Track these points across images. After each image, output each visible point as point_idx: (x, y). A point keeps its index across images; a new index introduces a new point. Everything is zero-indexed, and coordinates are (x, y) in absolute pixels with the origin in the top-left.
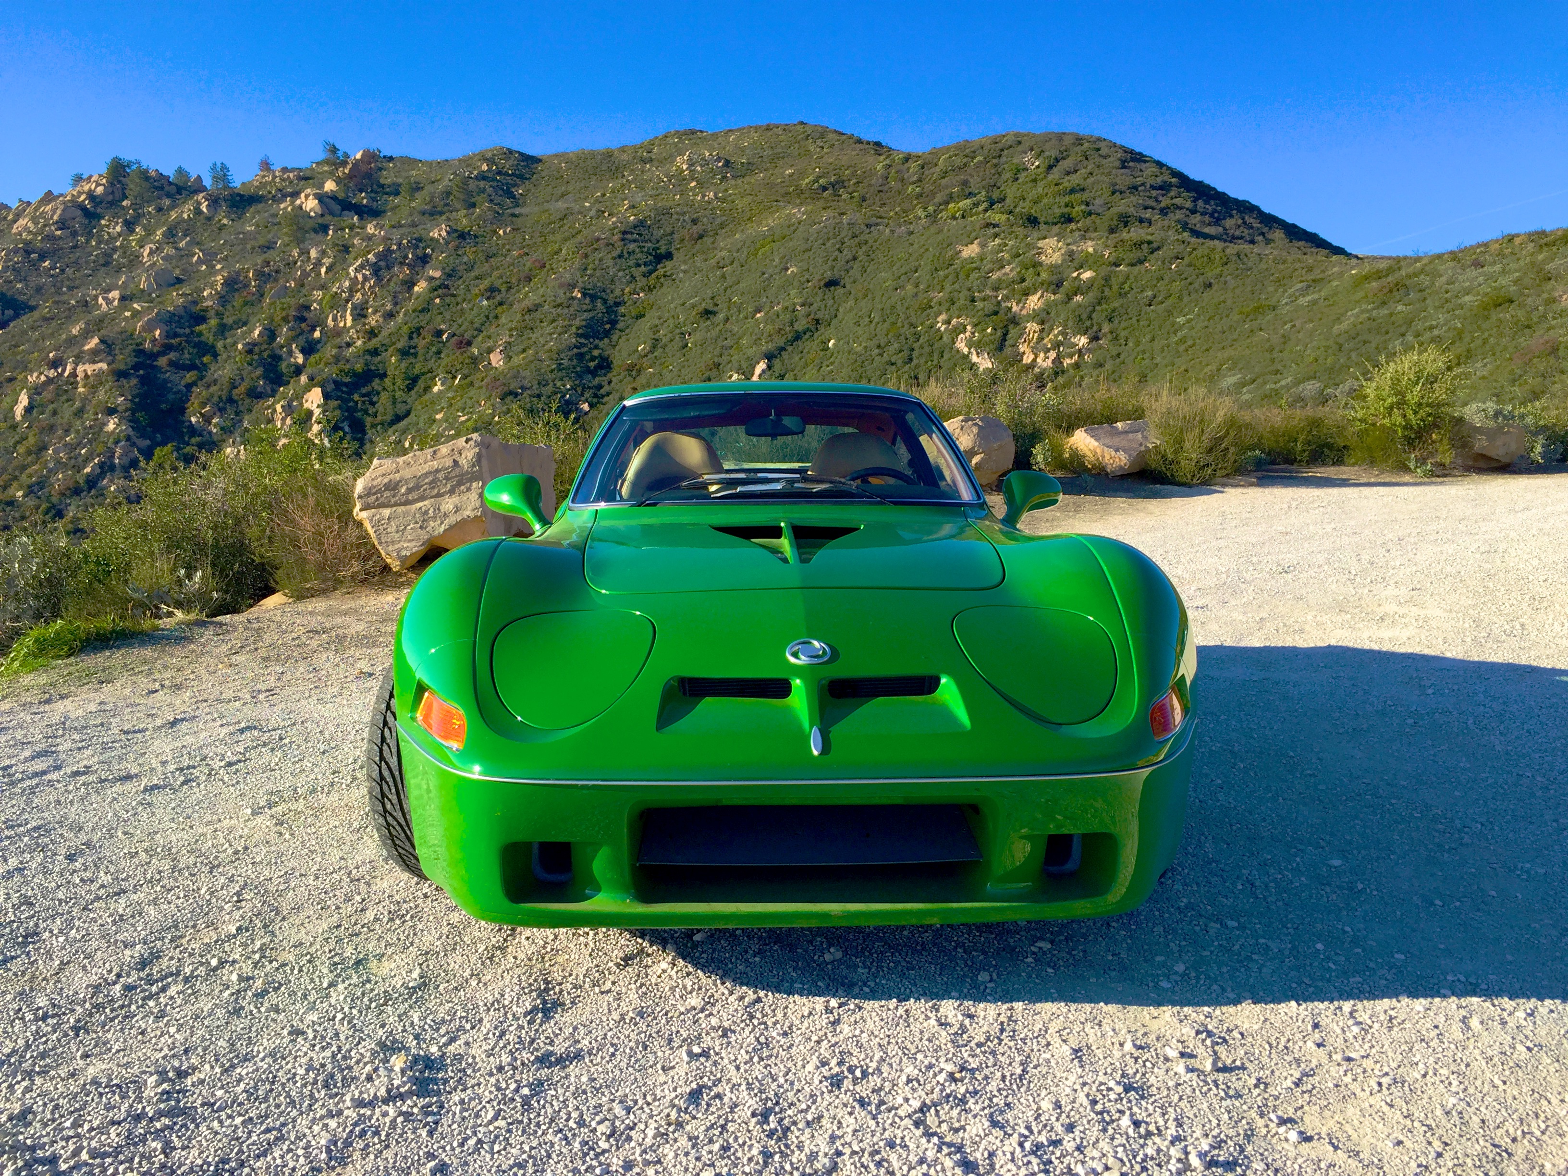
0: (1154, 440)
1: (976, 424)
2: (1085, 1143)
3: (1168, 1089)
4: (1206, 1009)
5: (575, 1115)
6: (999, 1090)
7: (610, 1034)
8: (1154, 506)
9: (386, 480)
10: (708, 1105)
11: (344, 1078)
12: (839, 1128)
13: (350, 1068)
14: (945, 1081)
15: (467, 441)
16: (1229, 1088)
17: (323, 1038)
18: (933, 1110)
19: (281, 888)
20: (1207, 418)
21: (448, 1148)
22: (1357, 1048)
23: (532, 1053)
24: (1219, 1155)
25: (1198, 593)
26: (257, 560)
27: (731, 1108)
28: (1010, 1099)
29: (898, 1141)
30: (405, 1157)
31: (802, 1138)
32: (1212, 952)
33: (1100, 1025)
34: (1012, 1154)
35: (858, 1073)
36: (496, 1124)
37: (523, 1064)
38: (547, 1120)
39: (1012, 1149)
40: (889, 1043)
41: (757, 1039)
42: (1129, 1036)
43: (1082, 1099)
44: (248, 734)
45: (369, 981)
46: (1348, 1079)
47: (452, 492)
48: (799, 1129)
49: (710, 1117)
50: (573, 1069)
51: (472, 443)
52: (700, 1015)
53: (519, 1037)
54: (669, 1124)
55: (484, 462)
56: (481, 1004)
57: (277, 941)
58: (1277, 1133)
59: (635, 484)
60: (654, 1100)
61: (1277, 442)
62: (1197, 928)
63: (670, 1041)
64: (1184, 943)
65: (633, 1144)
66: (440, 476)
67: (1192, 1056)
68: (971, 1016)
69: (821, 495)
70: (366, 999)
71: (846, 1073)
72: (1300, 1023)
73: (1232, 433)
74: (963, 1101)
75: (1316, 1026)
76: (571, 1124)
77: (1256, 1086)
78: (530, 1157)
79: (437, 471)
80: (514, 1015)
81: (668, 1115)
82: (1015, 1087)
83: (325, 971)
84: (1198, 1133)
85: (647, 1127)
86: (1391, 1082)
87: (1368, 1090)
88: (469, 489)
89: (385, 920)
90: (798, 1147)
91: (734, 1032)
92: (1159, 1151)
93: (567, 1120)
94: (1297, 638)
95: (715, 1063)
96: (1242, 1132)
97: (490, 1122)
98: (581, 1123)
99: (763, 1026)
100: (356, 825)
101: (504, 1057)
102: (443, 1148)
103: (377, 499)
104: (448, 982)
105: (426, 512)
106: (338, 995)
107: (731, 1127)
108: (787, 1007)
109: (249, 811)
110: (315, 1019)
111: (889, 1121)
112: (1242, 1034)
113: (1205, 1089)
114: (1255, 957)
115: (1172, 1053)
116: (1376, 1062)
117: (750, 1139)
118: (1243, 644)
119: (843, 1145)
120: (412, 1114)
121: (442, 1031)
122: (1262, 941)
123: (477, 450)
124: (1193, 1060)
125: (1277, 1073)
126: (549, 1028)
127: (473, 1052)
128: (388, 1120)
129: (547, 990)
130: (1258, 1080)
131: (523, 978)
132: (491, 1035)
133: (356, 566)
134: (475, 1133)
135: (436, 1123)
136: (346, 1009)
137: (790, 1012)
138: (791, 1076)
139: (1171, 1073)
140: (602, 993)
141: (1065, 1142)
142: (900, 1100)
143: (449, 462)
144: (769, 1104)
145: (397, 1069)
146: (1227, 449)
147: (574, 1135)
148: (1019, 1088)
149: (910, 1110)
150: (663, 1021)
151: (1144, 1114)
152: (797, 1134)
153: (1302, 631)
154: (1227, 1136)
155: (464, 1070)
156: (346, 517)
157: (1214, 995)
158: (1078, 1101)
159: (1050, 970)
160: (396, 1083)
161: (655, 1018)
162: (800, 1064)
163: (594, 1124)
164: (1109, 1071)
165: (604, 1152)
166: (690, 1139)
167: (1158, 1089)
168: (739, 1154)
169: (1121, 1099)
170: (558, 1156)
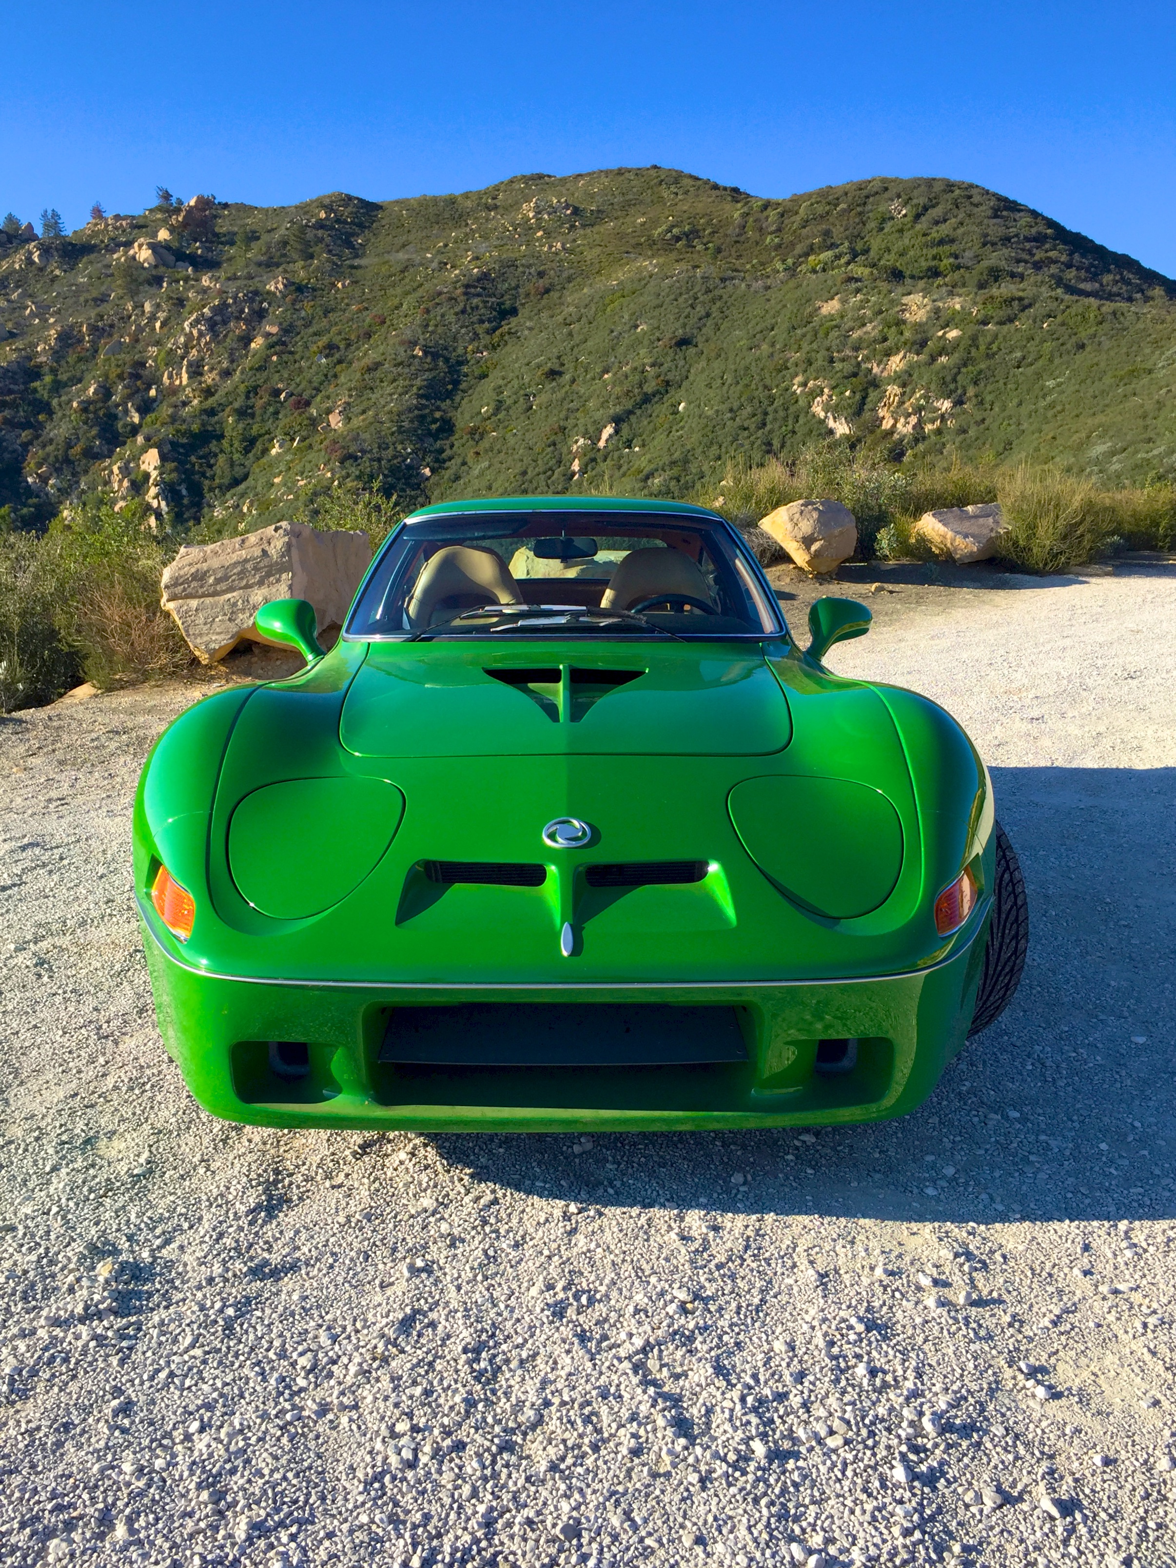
0: (1006, 525)
1: (816, 509)
2: (813, 1398)
3: (914, 1327)
4: (972, 1224)
5: (277, 1343)
6: (731, 1326)
7: (332, 1240)
8: (1001, 597)
9: (193, 570)
10: (420, 1335)
11: (45, 1289)
12: (553, 1369)
13: (53, 1276)
14: (675, 1313)
15: (276, 530)
16: (980, 1326)
17: (33, 1236)
18: (656, 1351)
19: (27, 1044)
20: (1063, 502)
21: (137, 1382)
22: (1128, 1277)
23: (245, 1263)
24: (956, 1416)
25: (1035, 702)
26: (66, 649)
27: (443, 1340)
28: (741, 1337)
29: (612, 1390)
30: (89, 1392)
31: (512, 1382)
32: (987, 1150)
33: (852, 1242)
34: (732, 1410)
35: (584, 1300)
36: (192, 1353)
37: (235, 1276)
38: (247, 1350)
39: (731, 1405)
40: (624, 1261)
41: (485, 1252)
42: (881, 1259)
43: (820, 1341)
44: (29, 852)
45: (93, 1166)
46: (1111, 1318)
47: (261, 583)
48: (510, 1370)
49: (419, 1352)
50: (288, 1282)
51: (281, 531)
52: (432, 1219)
53: (237, 1241)
54: (374, 1359)
55: (294, 552)
56: (204, 1198)
57: (9, 1111)
58: (1024, 1388)
59: (422, 603)
60: (364, 1327)
61: (1138, 525)
62: (976, 1120)
63: (394, 1250)
64: (958, 1139)
65: (332, 1382)
66: (249, 566)
67: (947, 1284)
68: (716, 1229)
69: (608, 629)
70: (85, 1189)
71: (571, 1300)
72: (1068, 1245)
73: (1089, 519)
74: (691, 1339)
75: (1086, 1248)
76: (271, 1355)
77: (1010, 1325)
78: (222, 1395)
79: (246, 561)
80: (236, 1213)
81: (375, 1347)
82: (749, 1321)
83: (51, 1151)
84: (937, 1388)
85: (350, 1360)
86: (1157, 1323)
87: (1131, 1332)
88: (278, 581)
89: (124, 1089)
90: (505, 1393)
91: (463, 1241)
92: (892, 1409)
93: (268, 1350)
94: (1134, 757)
95: (437, 1281)
96: (985, 1386)
97: (186, 1351)
98: (282, 1354)
99: (494, 1235)
100: (118, 967)
101: (216, 1265)
102: (132, 1381)
103: (184, 590)
104: (175, 1168)
105: (235, 604)
106: (58, 1184)
107: (439, 1365)
108: (523, 1211)
109: (12, 947)
110: (29, 1212)
111: (607, 1364)
112: (1004, 1257)
113: (954, 1328)
114: (1032, 1158)
115: (925, 1282)
116: (1145, 1296)
117: (456, 1381)
118: (1074, 765)
119: (553, 1393)
120: (106, 1338)
121: (158, 1231)
122: (1043, 1137)
123: (286, 539)
124: (946, 1290)
125: (1035, 1309)
126: (270, 1231)
127: (186, 1258)
128: (80, 1343)
129: (276, 1182)
130: (1014, 1316)
131: (254, 1167)
132: (207, 1239)
133: (164, 659)
134: (168, 1364)
135: (130, 1348)
136: (63, 1201)
137: (526, 1217)
138: (513, 1302)
139: (920, 1307)
140: (333, 1187)
141: (791, 1396)
142: (623, 1336)
143: (258, 552)
144: (484, 1337)
145: (101, 1279)
146: (1082, 535)
147: (273, 1369)
148: (754, 1321)
149: (632, 1349)
150: (391, 1226)
151: (883, 1360)
152: (508, 1375)
153: (1140, 748)
154: (968, 1391)
155: (172, 1281)
156: (154, 607)
157: (981, 1206)
158: (815, 1341)
159: (809, 1171)
160: (96, 1297)
161: (383, 1222)
162: (525, 1284)
163: (295, 1355)
164: (854, 1303)
165: (302, 1390)
166: (392, 1380)
167: (904, 1327)
168: (441, 1401)
169: (861, 1341)
170: (251, 1394)
